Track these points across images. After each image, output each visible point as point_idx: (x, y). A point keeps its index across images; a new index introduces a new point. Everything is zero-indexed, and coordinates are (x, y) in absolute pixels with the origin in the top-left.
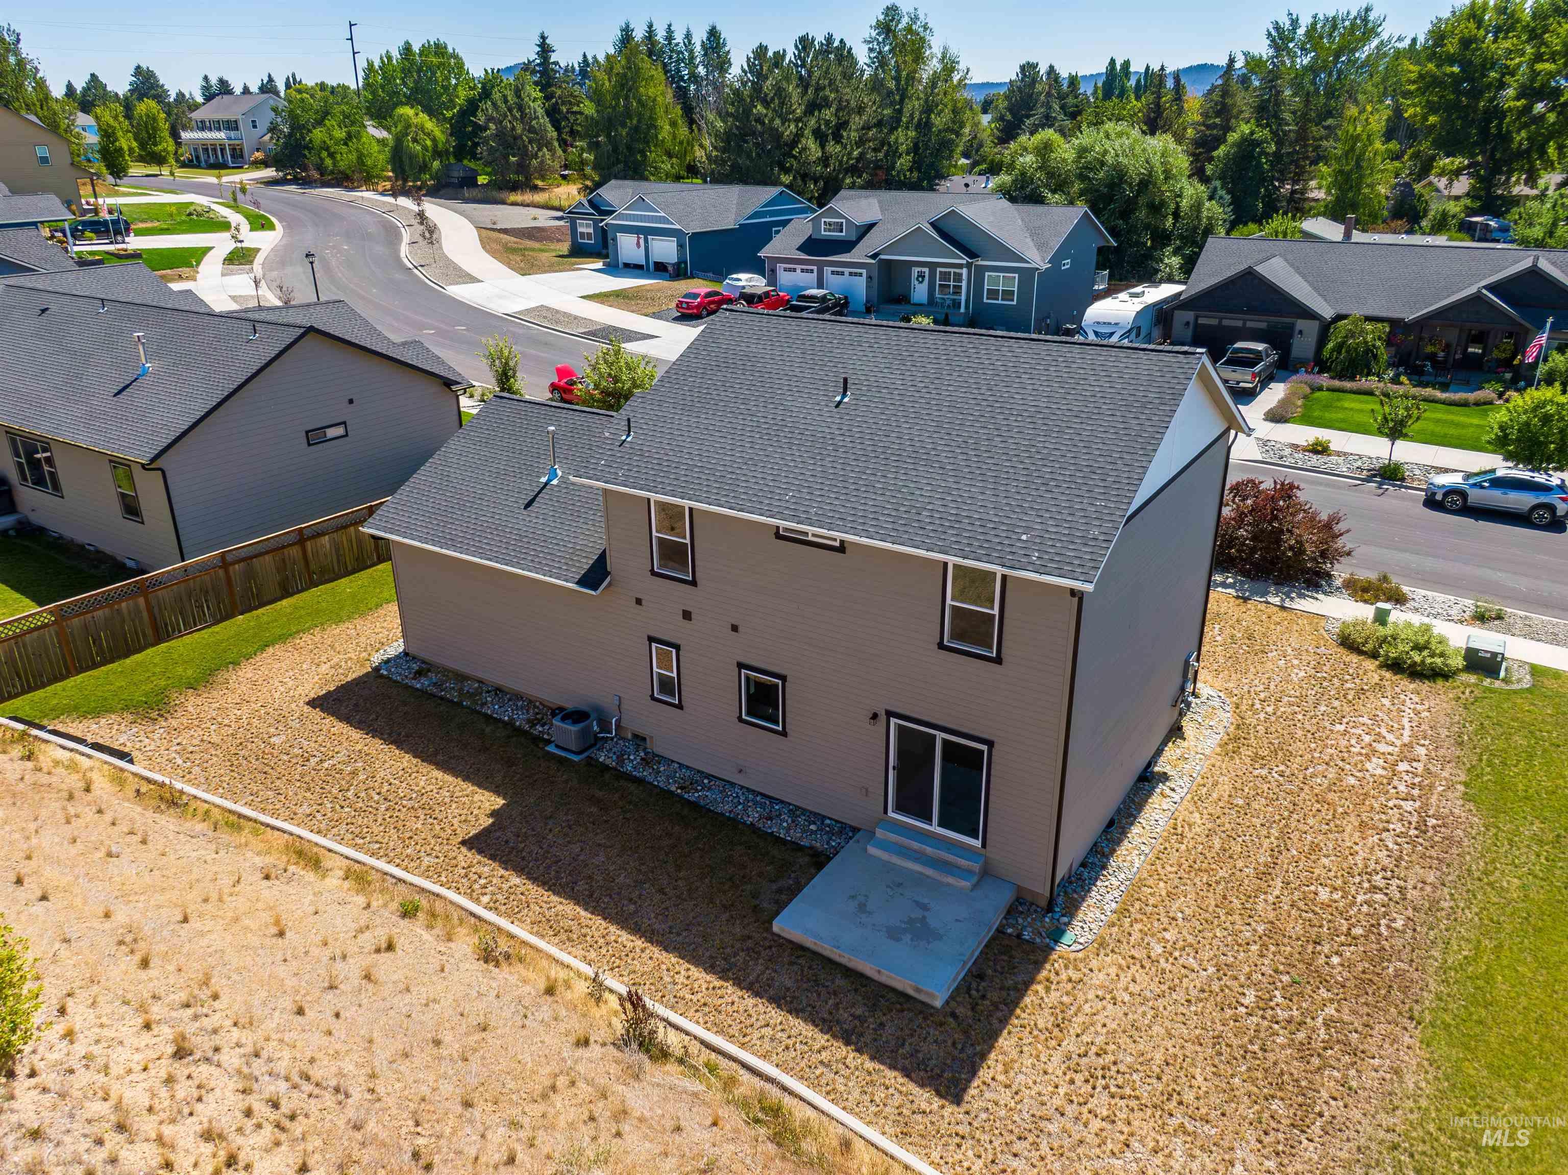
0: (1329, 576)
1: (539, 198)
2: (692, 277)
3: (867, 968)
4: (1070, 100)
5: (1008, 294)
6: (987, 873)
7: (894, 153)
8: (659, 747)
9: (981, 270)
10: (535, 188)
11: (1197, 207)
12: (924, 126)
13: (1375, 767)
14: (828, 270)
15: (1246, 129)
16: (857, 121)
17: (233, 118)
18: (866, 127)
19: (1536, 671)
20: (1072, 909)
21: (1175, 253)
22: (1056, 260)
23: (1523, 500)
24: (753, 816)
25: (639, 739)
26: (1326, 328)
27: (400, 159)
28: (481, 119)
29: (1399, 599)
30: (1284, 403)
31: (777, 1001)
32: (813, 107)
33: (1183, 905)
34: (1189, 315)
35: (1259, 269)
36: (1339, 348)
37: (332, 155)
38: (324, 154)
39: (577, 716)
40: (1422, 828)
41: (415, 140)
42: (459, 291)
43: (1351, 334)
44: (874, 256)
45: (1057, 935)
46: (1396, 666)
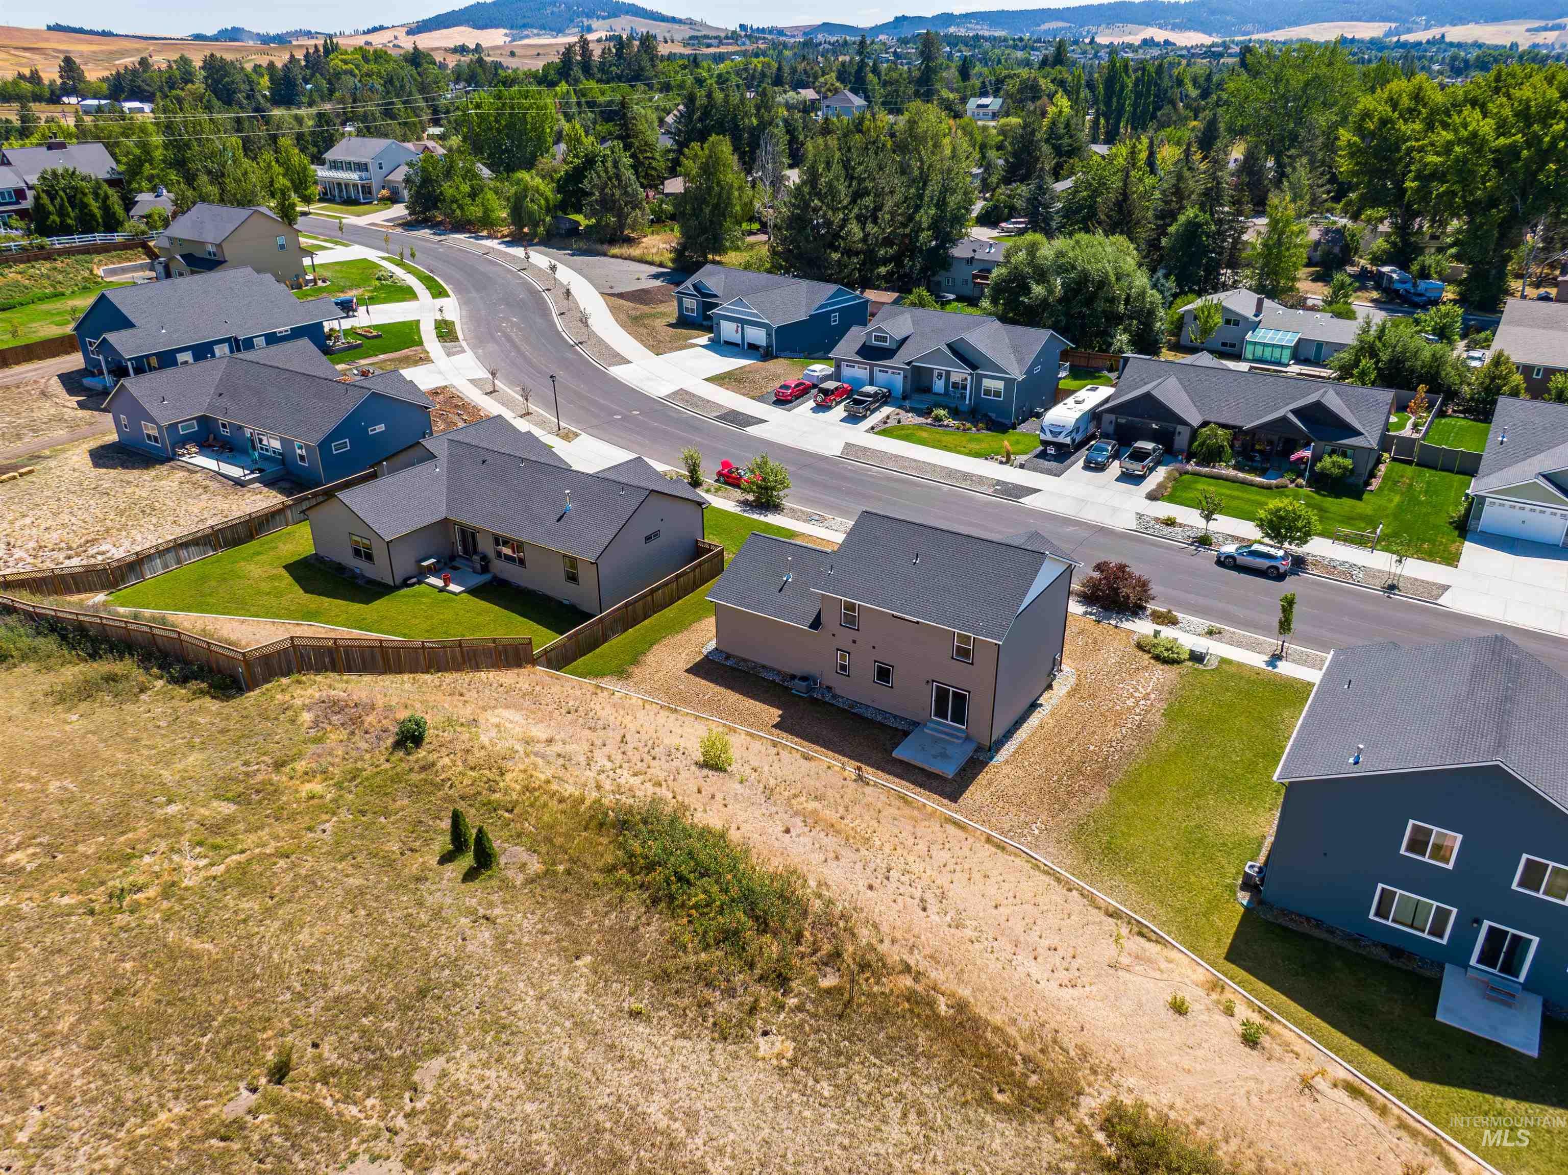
0: (1145, 608)
1: (636, 252)
2: (776, 357)
3: (927, 767)
4: (1066, 141)
5: (997, 394)
6: (968, 739)
7: (919, 229)
8: (838, 692)
9: (980, 377)
10: (629, 241)
11: (1143, 294)
12: (941, 204)
13: (1130, 702)
14: (876, 369)
15: (1190, 213)
16: (889, 203)
17: (363, 160)
18: (897, 205)
19: (1223, 661)
20: (997, 751)
21: (1125, 331)
22: (1029, 372)
23: (1264, 563)
24: (879, 718)
25: (829, 688)
26: (1194, 433)
27: (520, 215)
28: (586, 185)
29: (1174, 622)
30: (1161, 486)
31: (897, 776)
32: (856, 196)
33: (1040, 750)
34: (1112, 417)
35: (1154, 393)
36: (1202, 444)
37: (461, 207)
38: (455, 206)
39: (804, 678)
40: (1139, 727)
41: (532, 201)
42: (617, 371)
43: (1209, 437)
44: (909, 364)
45: (991, 758)
46: (1157, 658)
